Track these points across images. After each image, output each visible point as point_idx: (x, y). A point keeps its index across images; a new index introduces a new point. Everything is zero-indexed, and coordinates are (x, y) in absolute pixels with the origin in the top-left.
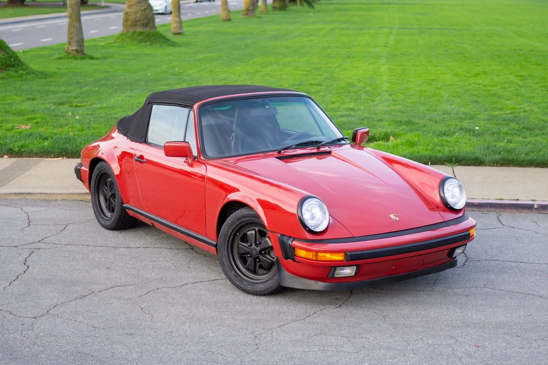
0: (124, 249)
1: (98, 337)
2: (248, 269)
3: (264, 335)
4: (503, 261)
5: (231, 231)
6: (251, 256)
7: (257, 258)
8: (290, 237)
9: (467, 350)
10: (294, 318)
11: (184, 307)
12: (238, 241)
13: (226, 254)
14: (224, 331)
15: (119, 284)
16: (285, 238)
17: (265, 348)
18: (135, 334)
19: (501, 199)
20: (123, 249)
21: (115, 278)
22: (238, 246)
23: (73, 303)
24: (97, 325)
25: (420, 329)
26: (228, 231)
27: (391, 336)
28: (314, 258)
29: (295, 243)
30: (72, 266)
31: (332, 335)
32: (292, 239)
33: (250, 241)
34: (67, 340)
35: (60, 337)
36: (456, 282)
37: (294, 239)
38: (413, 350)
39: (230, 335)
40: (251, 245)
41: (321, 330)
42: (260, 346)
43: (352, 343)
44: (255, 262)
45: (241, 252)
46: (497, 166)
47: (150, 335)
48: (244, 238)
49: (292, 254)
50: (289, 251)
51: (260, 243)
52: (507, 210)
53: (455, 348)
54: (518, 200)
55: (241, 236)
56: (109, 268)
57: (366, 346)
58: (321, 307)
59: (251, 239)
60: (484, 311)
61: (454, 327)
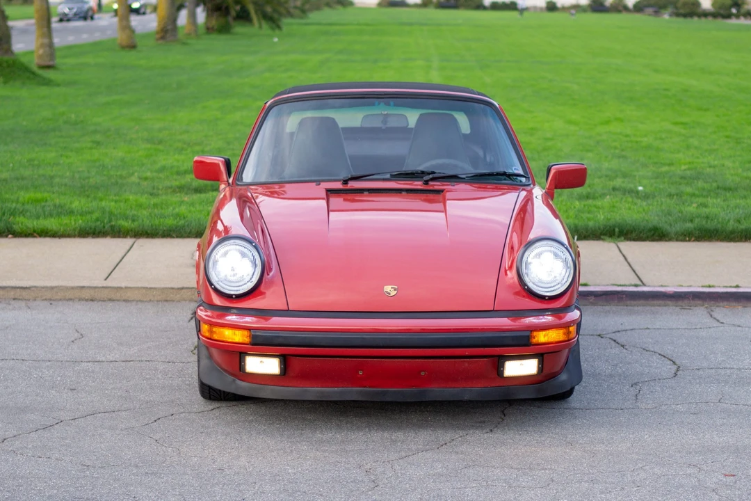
0: (88, 364)
1: (98, 478)
3: (380, 470)
4: (739, 369)
9: (721, 480)
10: (421, 447)
11: (229, 438)
14: (310, 465)
15: (102, 410)
17: (389, 485)
18: (160, 474)
19: (710, 287)
20: (86, 364)
21: (92, 401)
23: (33, 435)
24: (89, 463)
25: (635, 457)
27: (591, 466)
30: (7, 387)
31: (493, 467)
34: (46, 482)
35: (33, 479)
36: (671, 396)
38: (634, 483)
39: (324, 471)
41: (474, 461)
42: (381, 483)
43: (531, 477)
46: (689, 241)
47: (184, 474)
52: (721, 304)
53: (702, 477)
54: (737, 286)
56: (74, 390)
57: (554, 479)
58: (461, 433)
60: (730, 432)
61: (690, 453)
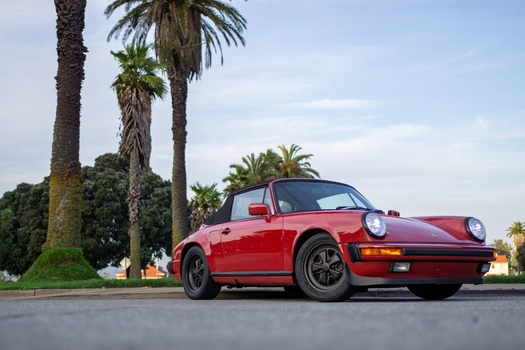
2: (321, 283)
5: (306, 254)
6: (322, 272)
7: (328, 271)
8: (356, 243)
12: (311, 262)
13: (303, 273)
16: (353, 245)
22: (312, 266)
26: (304, 254)
28: (378, 254)
29: (361, 246)
32: (358, 244)
33: (322, 260)
37: (360, 243)
40: (322, 263)
44: (327, 276)
45: (314, 269)
48: (317, 259)
49: (359, 255)
50: (357, 253)
51: (330, 261)
55: (313, 258)
59: (322, 258)
